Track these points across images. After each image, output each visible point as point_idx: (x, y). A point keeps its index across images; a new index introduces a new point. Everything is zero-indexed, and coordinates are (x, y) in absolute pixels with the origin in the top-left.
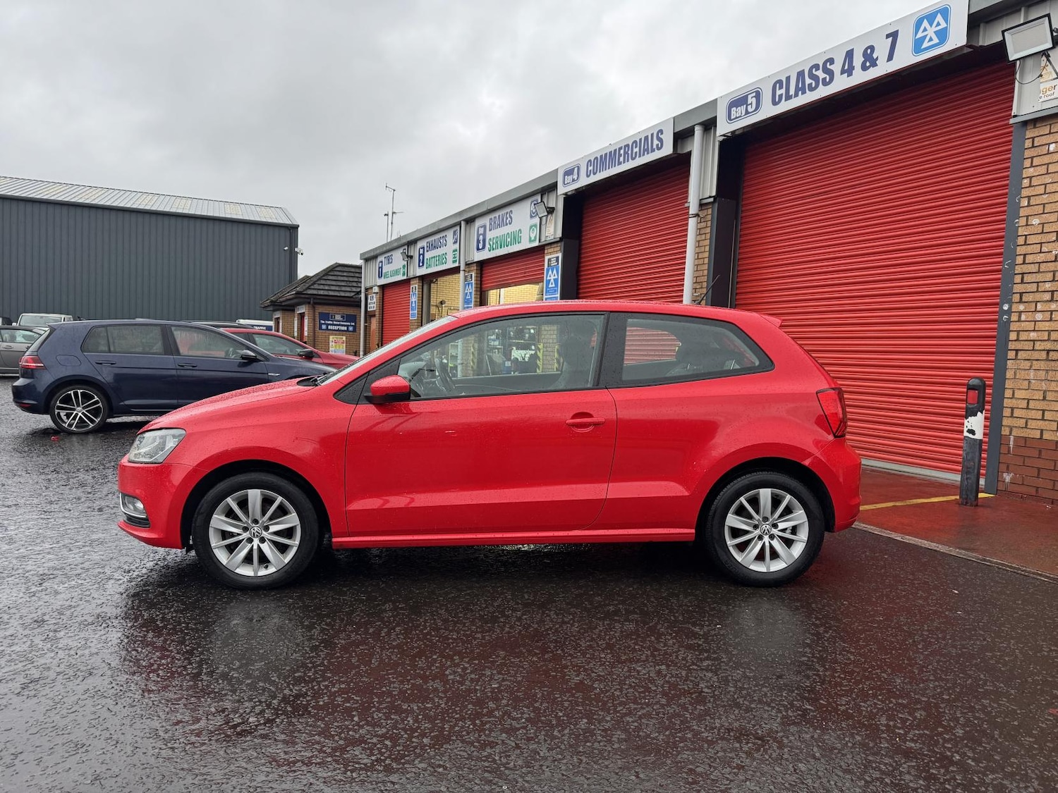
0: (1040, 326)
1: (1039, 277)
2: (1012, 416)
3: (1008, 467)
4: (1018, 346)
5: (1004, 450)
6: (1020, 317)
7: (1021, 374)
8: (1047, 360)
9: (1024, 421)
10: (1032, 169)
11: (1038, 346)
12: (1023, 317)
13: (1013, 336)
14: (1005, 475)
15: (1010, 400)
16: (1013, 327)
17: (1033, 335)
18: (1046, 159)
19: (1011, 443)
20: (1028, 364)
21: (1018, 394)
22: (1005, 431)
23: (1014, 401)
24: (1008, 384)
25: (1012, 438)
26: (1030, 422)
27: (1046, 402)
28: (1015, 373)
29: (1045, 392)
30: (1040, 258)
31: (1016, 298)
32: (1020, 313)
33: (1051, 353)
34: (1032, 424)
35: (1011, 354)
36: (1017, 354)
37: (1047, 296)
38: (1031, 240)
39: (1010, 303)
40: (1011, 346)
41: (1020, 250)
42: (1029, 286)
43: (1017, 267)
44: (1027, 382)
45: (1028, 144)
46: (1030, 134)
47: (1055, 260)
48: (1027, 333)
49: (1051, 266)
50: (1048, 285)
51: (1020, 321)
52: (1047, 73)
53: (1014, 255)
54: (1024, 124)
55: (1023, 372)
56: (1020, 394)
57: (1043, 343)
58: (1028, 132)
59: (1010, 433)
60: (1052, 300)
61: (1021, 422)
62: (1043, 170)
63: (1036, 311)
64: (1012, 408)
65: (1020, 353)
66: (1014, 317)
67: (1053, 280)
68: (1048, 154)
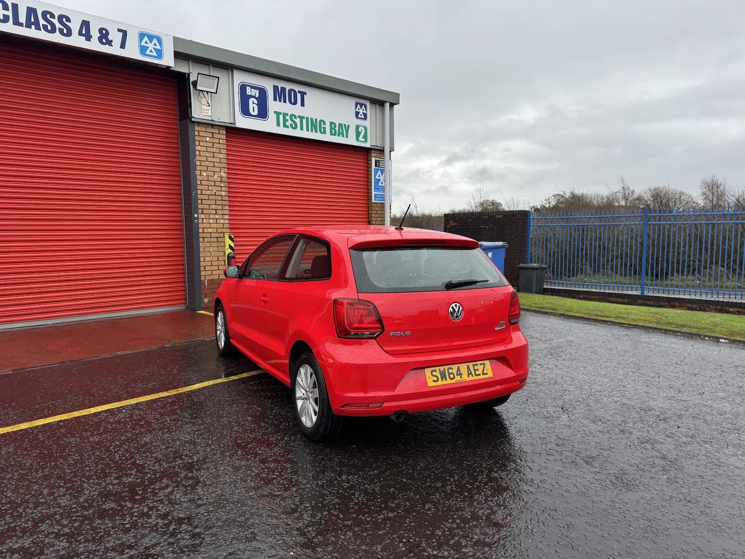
0: (213, 225)
1: (209, 202)
3: (206, 296)
4: (203, 235)
5: (203, 287)
6: (203, 220)
7: (207, 250)
8: (217, 242)
9: (210, 271)
10: (200, 147)
11: (213, 235)
12: (204, 221)
13: (201, 230)
14: (205, 299)
15: (203, 263)
16: (201, 226)
17: (210, 230)
18: (205, 144)
19: (206, 283)
20: (209, 244)
22: (203, 278)
23: (205, 263)
24: (201, 255)
25: (206, 281)
26: (213, 272)
28: (204, 249)
29: (218, 257)
30: (208, 193)
31: (200, 211)
32: (203, 219)
33: (219, 239)
34: (214, 273)
35: (201, 240)
37: (214, 212)
38: (203, 183)
39: (197, 213)
40: (201, 235)
41: (199, 187)
42: (205, 206)
43: (198, 196)
44: (210, 253)
45: (196, 133)
46: (197, 128)
47: (215, 195)
48: (207, 229)
49: (214, 197)
50: (213, 206)
51: (203, 223)
52: (204, 101)
53: (197, 190)
54: (194, 122)
55: (207, 248)
56: (207, 259)
57: (215, 234)
58: (195, 127)
59: (205, 279)
60: (216, 214)
61: (210, 273)
62: (205, 149)
63: (210, 218)
64: (205, 266)
65: (205, 239)
66: (200, 221)
67: (216, 204)
68: (206, 141)
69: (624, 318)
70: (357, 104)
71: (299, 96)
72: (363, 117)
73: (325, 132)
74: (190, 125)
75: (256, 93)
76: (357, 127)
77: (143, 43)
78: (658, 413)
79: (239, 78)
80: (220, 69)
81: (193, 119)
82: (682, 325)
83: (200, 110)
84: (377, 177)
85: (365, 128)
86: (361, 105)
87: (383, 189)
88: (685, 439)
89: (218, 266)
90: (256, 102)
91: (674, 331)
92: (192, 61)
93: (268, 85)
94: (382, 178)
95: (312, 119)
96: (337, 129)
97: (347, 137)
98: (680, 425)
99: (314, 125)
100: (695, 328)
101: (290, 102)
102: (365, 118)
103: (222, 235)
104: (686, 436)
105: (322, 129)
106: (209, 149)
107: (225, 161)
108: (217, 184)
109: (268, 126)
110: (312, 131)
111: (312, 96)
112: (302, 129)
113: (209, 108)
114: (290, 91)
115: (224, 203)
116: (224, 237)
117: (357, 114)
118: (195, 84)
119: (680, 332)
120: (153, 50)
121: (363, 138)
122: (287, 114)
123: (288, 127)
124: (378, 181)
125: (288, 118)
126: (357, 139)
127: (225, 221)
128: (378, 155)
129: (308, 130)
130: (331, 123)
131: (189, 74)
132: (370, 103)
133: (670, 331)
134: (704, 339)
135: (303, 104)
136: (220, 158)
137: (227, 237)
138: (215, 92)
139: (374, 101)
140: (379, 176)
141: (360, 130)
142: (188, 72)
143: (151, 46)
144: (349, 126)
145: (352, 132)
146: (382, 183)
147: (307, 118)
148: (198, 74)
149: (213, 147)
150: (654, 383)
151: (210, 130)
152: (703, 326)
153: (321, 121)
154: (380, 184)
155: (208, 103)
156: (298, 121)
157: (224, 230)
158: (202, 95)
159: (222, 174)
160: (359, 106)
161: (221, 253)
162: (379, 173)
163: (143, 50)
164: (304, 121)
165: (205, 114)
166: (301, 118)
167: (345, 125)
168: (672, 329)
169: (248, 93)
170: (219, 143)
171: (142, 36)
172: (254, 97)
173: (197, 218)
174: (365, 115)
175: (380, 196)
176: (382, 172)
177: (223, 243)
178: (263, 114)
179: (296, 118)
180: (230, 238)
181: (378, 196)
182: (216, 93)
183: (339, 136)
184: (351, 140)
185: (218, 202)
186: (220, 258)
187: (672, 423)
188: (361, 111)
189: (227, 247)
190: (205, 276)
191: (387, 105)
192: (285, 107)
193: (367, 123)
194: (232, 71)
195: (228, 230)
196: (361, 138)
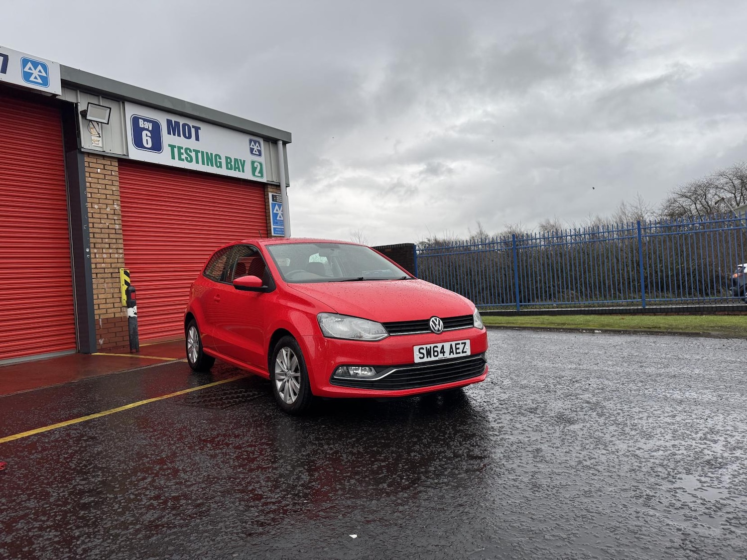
0: (107, 260)
1: (102, 236)
2: (99, 309)
3: (101, 337)
4: (96, 270)
5: (97, 327)
6: (95, 255)
7: (100, 286)
8: (112, 277)
9: (105, 310)
10: (90, 179)
11: (106, 271)
12: (97, 256)
13: (93, 266)
14: (100, 341)
15: (97, 300)
16: (93, 261)
17: (103, 265)
18: (96, 176)
19: (101, 323)
20: (103, 280)
21: (100, 296)
22: (97, 317)
23: (99, 300)
24: (95, 291)
25: (100, 320)
26: (108, 310)
27: (114, 299)
28: (97, 285)
30: (101, 226)
31: (92, 245)
32: (95, 253)
33: (113, 274)
35: (94, 276)
36: (97, 275)
37: (107, 246)
38: (95, 216)
39: (89, 248)
40: (93, 271)
41: (90, 220)
42: (98, 240)
43: (90, 229)
44: (103, 290)
45: (86, 164)
46: (86, 159)
47: (108, 228)
48: (100, 264)
49: (107, 231)
50: (107, 240)
51: (95, 258)
52: (93, 131)
53: (88, 223)
54: (84, 153)
55: (101, 285)
56: (101, 296)
57: (109, 269)
58: (85, 158)
59: (100, 317)
60: (110, 248)
61: (104, 311)
62: (96, 181)
63: (103, 253)
64: (99, 305)
65: (98, 275)
66: (93, 256)
67: (109, 238)
68: (97, 173)
69: (514, 323)
70: (251, 141)
71: (193, 130)
72: (257, 153)
73: (221, 166)
74: (79, 156)
75: (150, 126)
76: (253, 163)
77: (26, 69)
78: (570, 378)
79: (131, 111)
80: (110, 100)
81: (82, 150)
82: (563, 324)
83: (90, 140)
84: (275, 211)
85: (261, 164)
86: (255, 142)
87: (282, 223)
88: (598, 391)
89: (114, 303)
90: (149, 134)
91: (557, 329)
92: (80, 91)
93: (162, 119)
94: (280, 212)
95: (207, 153)
96: (233, 163)
97: (243, 171)
98: (590, 383)
99: (210, 159)
100: (573, 324)
101: (185, 136)
102: (260, 155)
103: (117, 271)
104: (598, 389)
105: (218, 164)
106: (100, 181)
107: (118, 193)
108: (110, 217)
109: (163, 158)
110: (208, 165)
111: (206, 131)
112: (197, 162)
113: (100, 139)
114: (184, 125)
115: (118, 236)
116: (119, 272)
117: (252, 150)
118: (84, 114)
119: (562, 329)
120: (38, 77)
121: (259, 173)
122: (182, 148)
123: (183, 160)
124: (276, 215)
125: (183, 151)
126: (254, 174)
127: (120, 256)
128: (274, 190)
129: (203, 163)
130: (227, 158)
131: (77, 104)
132: (264, 140)
133: (554, 329)
134: (582, 332)
135: (197, 139)
136: (113, 190)
137: (122, 272)
138: (107, 122)
139: (267, 139)
140: (277, 210)
141: (255, 166)
142: (76, 102)
143: (35, 73)
144: (244, 161)
145: (248, 167)
146: (280, 217)
147: (203, 153)
148: (89, 103)
149: (105, 179)
150: (557, 361)
151: (101, 161)
152: (579, 323)
153: (216, 155)
154: (278, 218)
155: (99, 134)
156: (193, 154)
157: (119, 265)
158: (92, 126)
159: (115, 206)
160: (253, 143)
161: (116, 289)
162: (277, 207)
163: (27, 76)
164: (200, 155)
165: (95, 145)
166: (197, 152)
167: (240, 160)
168: (555, 327)
169: (140, 126)
170: (112, 175)
171: (25, 62)
172: (147, 130)
173: (89, 253)
174: (259, 151)
175: (279, 230)
176: (280, 206)
177: (117, 280)
178: (157, 147)
179: (191, 151)
180: (126, 273)
181: (277, 229)
182: (108, 124)
183: (235, 170)
184: (247, 175)
185: (111, 236)
186: (115, 296)
187: (583, 383)
188: (255, 148)
189: (123, 282)
190: (99, 315)
191: (281, 143)
192: (180, 141)
193: (262, 159)
194: (123, 103)
195: (123, 265)
196: (257, 173)
